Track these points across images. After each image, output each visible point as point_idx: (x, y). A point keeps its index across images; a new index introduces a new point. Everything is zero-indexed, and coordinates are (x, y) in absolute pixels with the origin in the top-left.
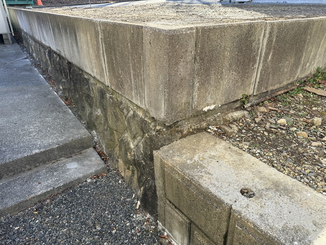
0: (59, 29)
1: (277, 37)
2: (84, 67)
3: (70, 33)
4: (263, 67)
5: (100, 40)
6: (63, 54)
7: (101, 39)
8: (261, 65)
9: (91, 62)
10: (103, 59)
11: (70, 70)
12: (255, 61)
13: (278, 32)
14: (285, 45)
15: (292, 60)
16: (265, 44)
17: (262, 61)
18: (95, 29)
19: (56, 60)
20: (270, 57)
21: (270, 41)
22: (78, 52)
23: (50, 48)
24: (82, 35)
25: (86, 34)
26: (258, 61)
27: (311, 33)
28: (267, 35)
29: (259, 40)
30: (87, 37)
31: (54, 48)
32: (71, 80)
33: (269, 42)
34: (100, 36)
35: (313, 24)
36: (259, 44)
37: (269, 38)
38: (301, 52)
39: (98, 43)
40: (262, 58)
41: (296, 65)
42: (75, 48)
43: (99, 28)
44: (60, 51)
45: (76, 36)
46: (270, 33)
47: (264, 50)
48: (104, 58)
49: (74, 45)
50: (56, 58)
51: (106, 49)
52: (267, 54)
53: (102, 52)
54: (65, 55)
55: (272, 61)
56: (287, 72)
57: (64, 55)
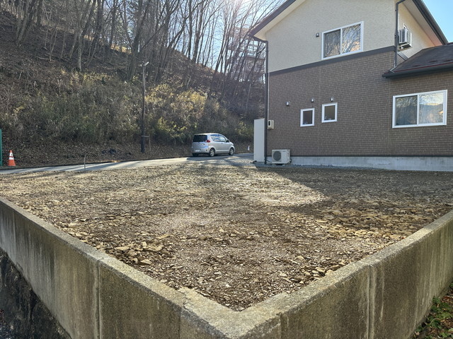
0: (26, 238)
1: (386, 281)
2: (59, 316)
3: (44, 254)
4: (375, 332)
5: (95, 291)
6: (25, 275)
7: (98, 289)
8: (373, 330)
9: (73, 315)
10: (96, 323)
11: (33, 306)
12: (364, 329)
13: (386, 274)
14: (396, 288)
15: (407, 305)
16: (374, 297)
17: (373, 325)
18: (88, 269)
19: (12, 278)
20: (382, 313)
21: (378, 290)
22: (53, 287)
23: (7, 255)
24: (63, 266)
25: (71, 270)
26: (367, 327)
27: (420, 258)
28: (374, 285)
29: (365, 294)
30: (72, 274)
31: (13, 258)
32: (31, 323)
33: (377, 293)
34: (95, 285)
35: (420, 247)
36: (366, 300)
37: (377, 286)
38: (414, 288)
39: (90, 293)
40: (373, 320)
41: (412, 310)
42: (48, 279)
43: (95, 271)
44: (22, 269)
45: (52, 263)
46: (378, 279)
47: (374, 307)
48: (98, 320)
49: (48, 273)
50: (14, 275)
51: (103, 310)
52: (378, 311)
53: (95, 310)
54: (29, 279)
55: (384, 318)
56: (404, 324)
57: (26, 278)
